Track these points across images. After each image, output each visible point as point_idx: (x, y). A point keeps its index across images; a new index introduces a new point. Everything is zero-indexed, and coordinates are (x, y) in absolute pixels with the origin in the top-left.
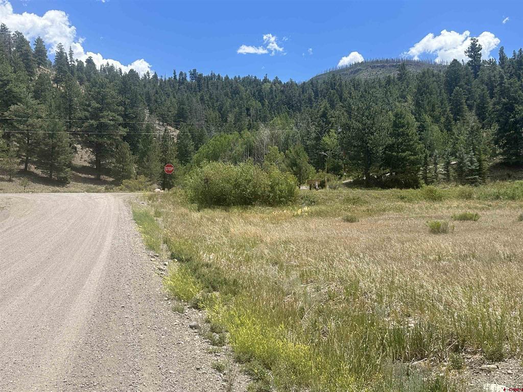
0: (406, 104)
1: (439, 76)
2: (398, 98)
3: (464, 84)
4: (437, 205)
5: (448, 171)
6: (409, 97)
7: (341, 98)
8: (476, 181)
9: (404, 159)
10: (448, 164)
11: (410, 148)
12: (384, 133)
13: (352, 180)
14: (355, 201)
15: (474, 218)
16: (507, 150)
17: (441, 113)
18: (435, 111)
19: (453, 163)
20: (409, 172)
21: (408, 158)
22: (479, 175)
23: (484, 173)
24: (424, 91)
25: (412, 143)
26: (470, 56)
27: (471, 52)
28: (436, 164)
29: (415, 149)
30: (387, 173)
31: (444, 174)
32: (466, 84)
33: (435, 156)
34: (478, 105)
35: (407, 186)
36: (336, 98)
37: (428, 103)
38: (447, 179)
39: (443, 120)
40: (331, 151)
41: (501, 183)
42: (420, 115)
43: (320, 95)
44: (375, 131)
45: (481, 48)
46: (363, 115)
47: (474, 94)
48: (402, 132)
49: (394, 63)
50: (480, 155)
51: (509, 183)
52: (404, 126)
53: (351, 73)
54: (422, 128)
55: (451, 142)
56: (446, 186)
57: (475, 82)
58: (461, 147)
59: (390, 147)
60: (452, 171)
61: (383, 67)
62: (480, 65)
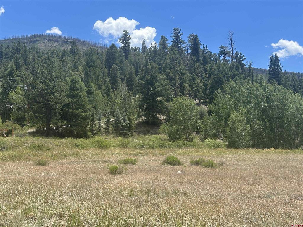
0: (78, 72)
1: (101, 54)
2: (71, 67)
3: (118, 62)
4: (104, 152)
5: (108, 126)
6: (81, 68)
7: (25, 61)
8: (127, 135)
9: (77, 115)
10: (108, 121)
11: (81, 107)
12: (63, 94)
13: (35, 130)
14: (40, 147)
15: (133, 162)
16: (147, 113)
17: (102, 82)
18: (99, 80)
19: (112, 120)
20: (80, 126)
21: (80, 114)
22: (129, 130)
23: (132, 129)
24: (91, 65)
25: (83, 103)
26: (123, 43)
27: (124, 40)
28: (100, 120)
29: (85, 108)
30: (64, 125)
31: (105, 128)
32: (120, 63)
33: (100, 114)
34: (127, 79)
35: (78, 136)
36: (21, 61)
37: (94, 73)
38: (107, 132)
39: (104, 87)
40: (16, 105)
41: (143, 136)
42: (88, 83)
43: (4, 57)
44: (56, 91)
45: (131, 38)
46: (46, 78)
47: (125, 71)
48: (77, 94)
49: (65, 39)
50: (130, 115)
51: (148, 137)
52: (78, 90)
53: (31, 42)
54: (89, 93)
55: (110, 104)
56: (107, 137)
57: (126, 62)
58: (117, 109)
59: (67, 105)
60: (111, 126)
61: (57, 41)
62: (129, 51)
